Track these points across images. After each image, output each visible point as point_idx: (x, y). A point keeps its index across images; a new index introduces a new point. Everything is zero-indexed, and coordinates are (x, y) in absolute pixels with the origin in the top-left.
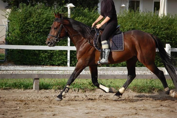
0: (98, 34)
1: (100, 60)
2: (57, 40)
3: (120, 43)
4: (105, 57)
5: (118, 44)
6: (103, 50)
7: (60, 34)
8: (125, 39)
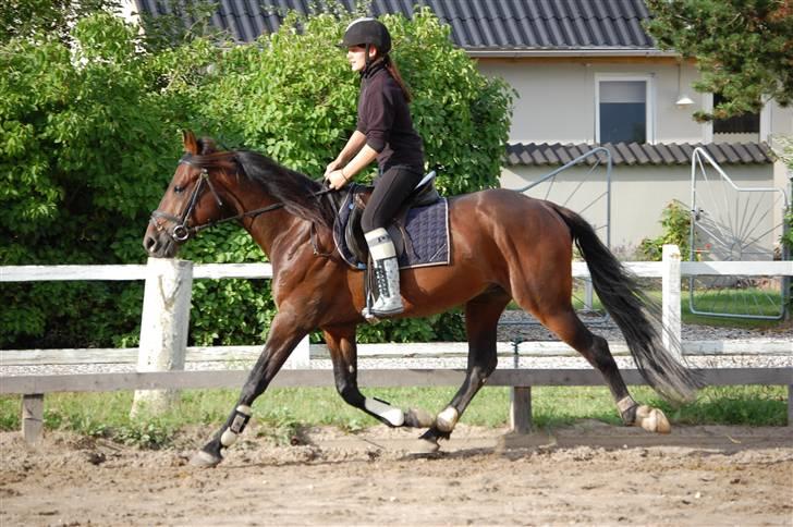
0: (351, 207)
1: (371, 305)
2: (180, 232)
3: (434, 238)
4: (387, 291)
5: (429, 241)
6: (376, 266)
7: (193, 212)
8: (456, 220)
